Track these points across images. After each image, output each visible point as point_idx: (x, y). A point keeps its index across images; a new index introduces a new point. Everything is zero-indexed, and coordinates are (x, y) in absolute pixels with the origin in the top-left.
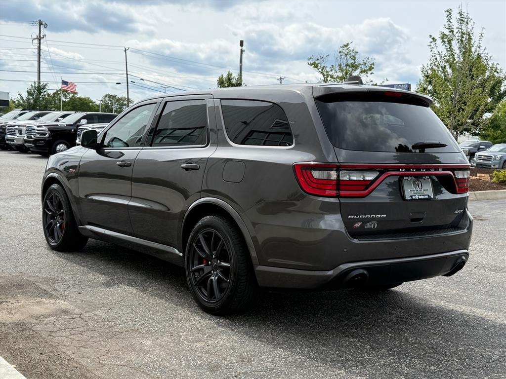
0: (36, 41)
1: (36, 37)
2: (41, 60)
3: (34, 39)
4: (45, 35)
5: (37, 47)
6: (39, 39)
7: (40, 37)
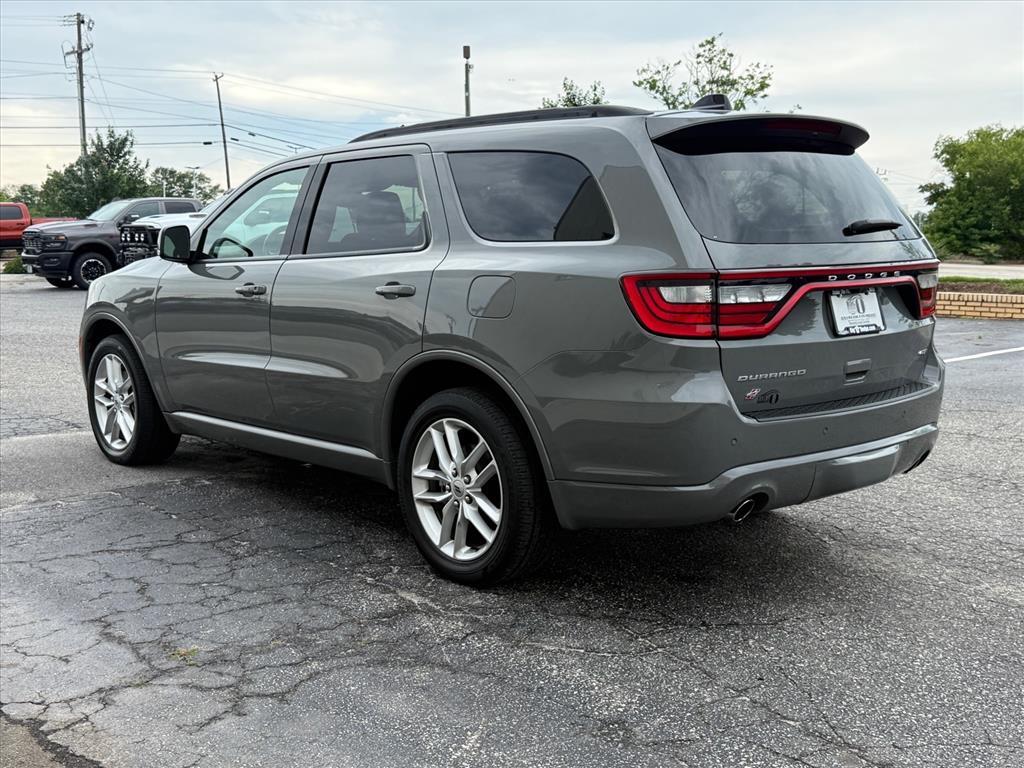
0: (73, 58)
1: (73, 49)
2: (86, 97)
3: (68, 54)
4: (91, 46)
5: (75, 71)
6: (79, 53)
7: (80, 48)
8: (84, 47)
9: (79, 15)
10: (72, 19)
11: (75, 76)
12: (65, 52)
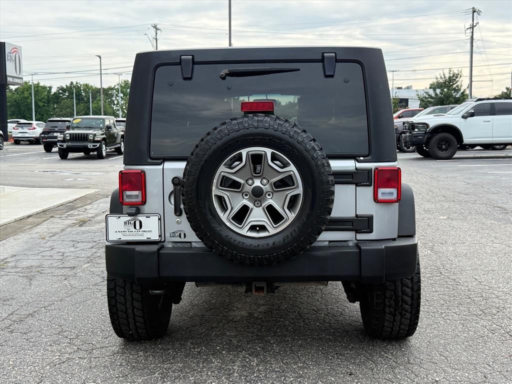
0: (470, 31)
1: (469, 27)
2: (474, 51)
3: (467, 29)
4: (478, 23)
5: (469, 37)
6: (472, 27)
7: (473, 25)
8: (475, 24)
9: (473, 8)
10: (469, 11)
11: (469, 40)
12: (466, 28)
